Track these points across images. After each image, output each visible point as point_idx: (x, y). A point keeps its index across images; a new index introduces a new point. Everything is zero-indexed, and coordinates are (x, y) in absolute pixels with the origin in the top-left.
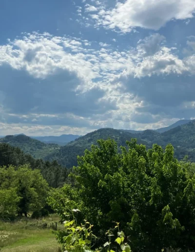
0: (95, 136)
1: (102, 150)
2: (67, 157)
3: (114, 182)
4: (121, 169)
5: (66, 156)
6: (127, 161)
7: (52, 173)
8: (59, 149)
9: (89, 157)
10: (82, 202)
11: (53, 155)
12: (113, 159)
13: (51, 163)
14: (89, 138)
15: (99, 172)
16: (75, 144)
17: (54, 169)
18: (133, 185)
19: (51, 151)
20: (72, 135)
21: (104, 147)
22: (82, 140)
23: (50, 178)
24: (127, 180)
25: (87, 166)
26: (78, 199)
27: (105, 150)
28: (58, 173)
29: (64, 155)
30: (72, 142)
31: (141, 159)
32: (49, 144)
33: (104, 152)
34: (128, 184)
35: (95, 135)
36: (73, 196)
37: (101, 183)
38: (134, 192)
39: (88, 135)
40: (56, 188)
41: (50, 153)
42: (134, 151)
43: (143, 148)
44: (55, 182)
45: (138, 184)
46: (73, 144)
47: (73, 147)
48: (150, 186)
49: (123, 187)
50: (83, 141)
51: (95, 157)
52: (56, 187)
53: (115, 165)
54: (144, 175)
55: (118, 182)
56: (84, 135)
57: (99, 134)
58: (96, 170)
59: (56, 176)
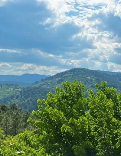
0: (66, 77)
1: (67, 93)
2: (31, 100)
3: (79, 126)
4: (88, 113)
5: (29, 99)
6: (94, 104)
7: (9, 118)
8: (20, 90)
9: (52, 100)
10: (42, 149)
11: (12, 97)
12: (80, 103)
13: (8, 107)
14: (59, 78)
15: (63, 116)
16: (41, 85)
17: (11, 114)
18: (100, 129)
19: (9, 93)
20: (37, 74)
21: (70, 90)
22: (50, 81)
23: (6, 124)
24: (94, 124)
25: (49, 110)
26: (38, 146)
27: (71, 93)
28: (17, 119)
29: (26, 97)
30: (37, 82)
31: (109, 103)
32: (7, 85)
33: (70, 95)
34: (95, 128)
35: (66, 75)
36: (32, 143)
37: (65, 128)
38: (101, 135)
39: (58, 75)
40: (14, 136)
41: (7, 95)
42: (102, 94)
43: (113, 91)
44: (13, 128)
45: (105, 127)
46: (39, 84)
47: (38, 88)
48: (118, 129)
49: (90, 131)
50: (52, 82)
51: (59, 101)
52: (15, 134)
53: (82, 108)
54: (112, 118)
55: (84, 126)
56: (54, 75)
57: (72, 75)
58: (59, 113)
59: (15, 122)
